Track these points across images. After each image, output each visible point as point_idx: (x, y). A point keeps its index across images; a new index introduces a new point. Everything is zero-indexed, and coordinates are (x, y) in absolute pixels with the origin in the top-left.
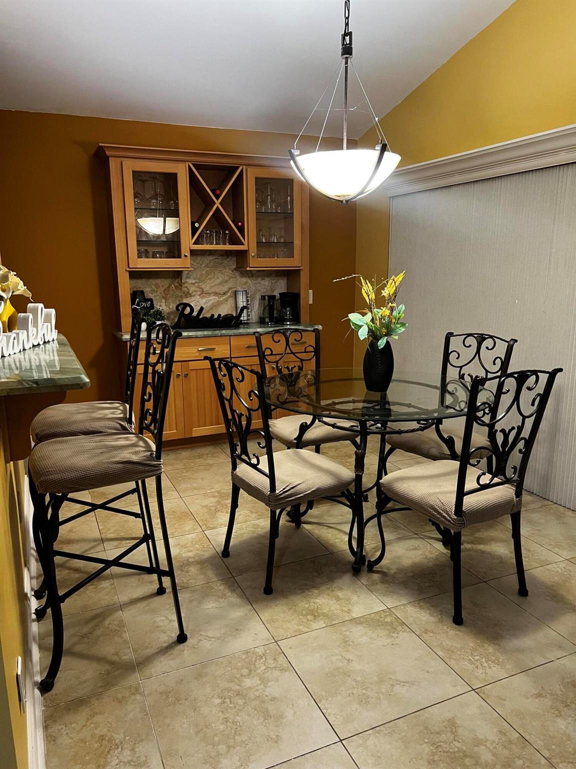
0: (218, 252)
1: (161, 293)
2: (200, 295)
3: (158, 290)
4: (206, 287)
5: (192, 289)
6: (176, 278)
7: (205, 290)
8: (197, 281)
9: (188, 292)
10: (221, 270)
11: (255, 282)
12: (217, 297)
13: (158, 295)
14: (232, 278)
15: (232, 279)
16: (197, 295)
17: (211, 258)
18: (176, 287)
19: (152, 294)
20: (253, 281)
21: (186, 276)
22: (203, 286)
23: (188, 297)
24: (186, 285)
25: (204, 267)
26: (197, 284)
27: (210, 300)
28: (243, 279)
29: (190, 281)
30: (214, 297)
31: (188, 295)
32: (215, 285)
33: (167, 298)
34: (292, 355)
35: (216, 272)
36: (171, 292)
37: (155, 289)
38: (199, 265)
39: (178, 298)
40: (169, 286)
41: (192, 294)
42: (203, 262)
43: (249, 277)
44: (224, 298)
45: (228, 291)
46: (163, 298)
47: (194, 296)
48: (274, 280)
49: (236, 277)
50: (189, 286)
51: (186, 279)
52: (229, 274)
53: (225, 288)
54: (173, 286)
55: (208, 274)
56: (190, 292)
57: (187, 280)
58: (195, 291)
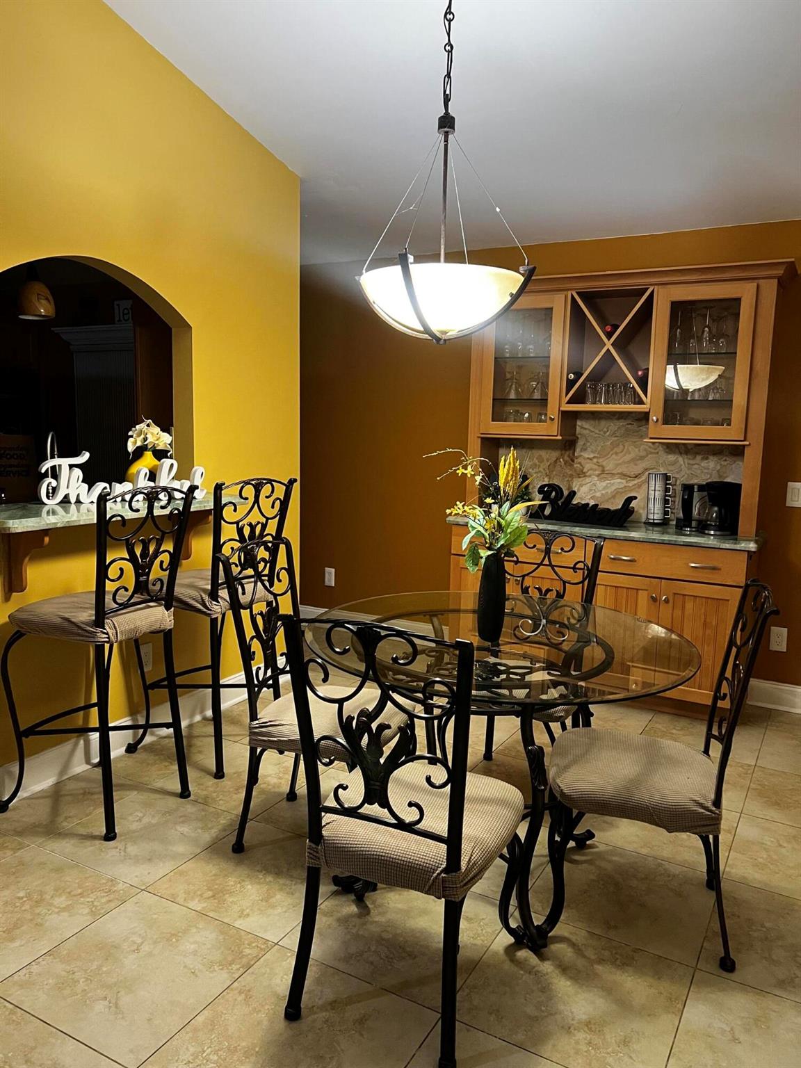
0: (634, 415)
1: (544, 469)
2: (598, 476)
3: (542, 465)
4: (609, 465)
5: (587, 466)
6: (566, 450)
7: (606, 469)
8: (596, 455)
9: (582, 471)
10: (635, 442)
11: (691, 462)
12: (624, 481)
13: (540, 472)
14: (651, 453)
15: (650, 456)
16: (594, 475)
17: (621, 424)
18: (566, 463)
19: (533, 470)
20: (686, 461)
21: (581, 447)
22: (604, 464)
23: (580, 477)
24: (579, 460)
25: (608, 436)
26: (595, 460)
27: (613, 484)
28: (670, 456)
29: (586, 455)
30: (619, 480)
31: (581, 474)
32: (624, 462)
33: (552, 476)
34: (550, 568)
35: (626, 444)
36: (558, 468)
37: (538, 463)
38: (602, 433)
39: (566, 477)
40: (556, 460)
41: (587, 474)
42: (608, 428)
43: (681, 453)
44: (635, 482)
45: (643, 473)
46: (547, 476)
47: (590, 476)
48: (726, 460)
49: (658, 453)
50: (583, 462)
51: (581, 451)
52: (647, 447)
53: (638, 468)
54: (561, 460)
55: (614, 445)
56: (585, 470)
57: (582, 454)
58: (591, 469)
